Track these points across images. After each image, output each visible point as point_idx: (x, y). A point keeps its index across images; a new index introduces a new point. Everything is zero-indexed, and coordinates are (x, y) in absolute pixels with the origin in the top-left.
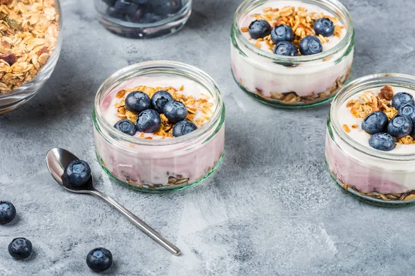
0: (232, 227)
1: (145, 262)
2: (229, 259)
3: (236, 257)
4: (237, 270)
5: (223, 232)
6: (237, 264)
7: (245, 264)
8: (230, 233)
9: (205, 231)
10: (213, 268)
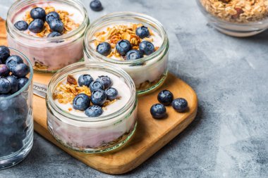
0: (253, 142)
1: (199, 162)
2: (253, 162)
3: (257, 161)
4: (259, 169)
5: (247, 145)
6: (259, 166)
7: (264, 166)
8: (252, 146)
9: (237, 143)
10: (243, 167)
